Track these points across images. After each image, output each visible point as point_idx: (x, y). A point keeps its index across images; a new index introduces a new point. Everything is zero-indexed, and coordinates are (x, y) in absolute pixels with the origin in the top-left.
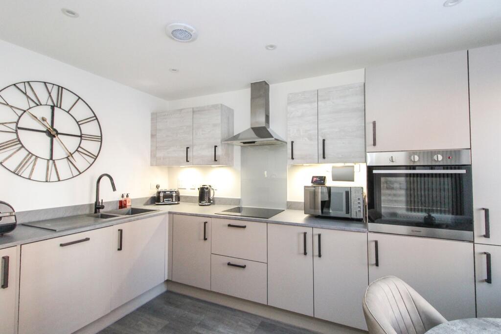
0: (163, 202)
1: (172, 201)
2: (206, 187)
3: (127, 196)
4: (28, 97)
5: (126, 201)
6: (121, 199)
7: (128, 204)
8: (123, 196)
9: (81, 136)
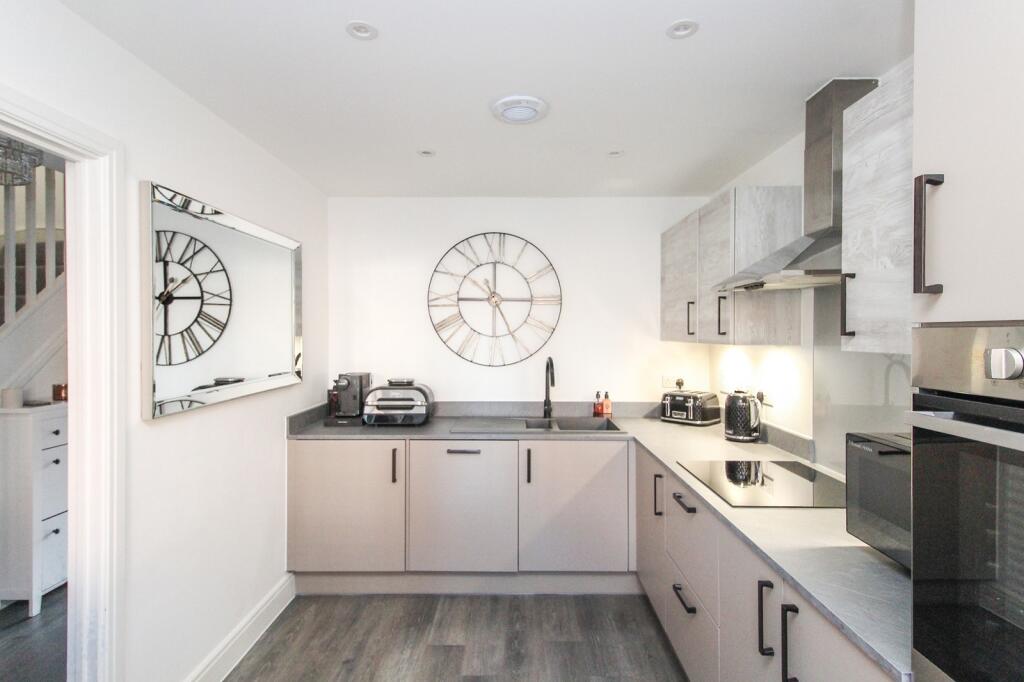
0: (671, 416)
1: (687, 418)
2: (741, 395)
3: (606, 396)
4: (468, 258)
5: (602, 405)
6: (595, 400)
7: (605, 411)
8: (598, 396)
9: (531, 300)
